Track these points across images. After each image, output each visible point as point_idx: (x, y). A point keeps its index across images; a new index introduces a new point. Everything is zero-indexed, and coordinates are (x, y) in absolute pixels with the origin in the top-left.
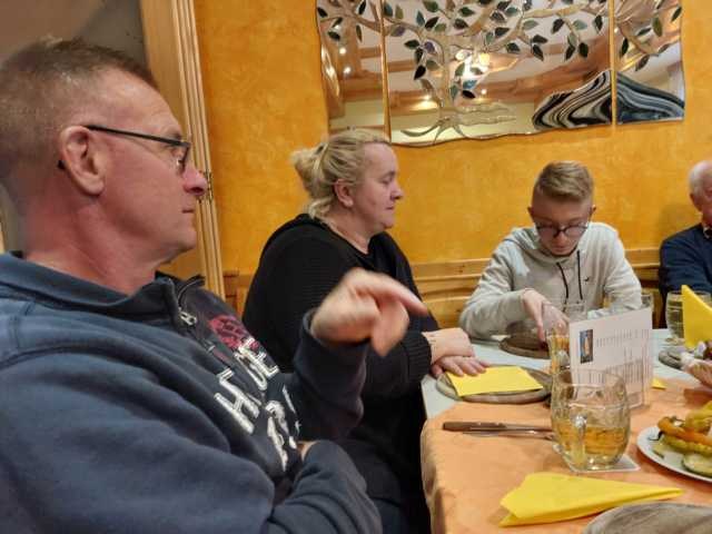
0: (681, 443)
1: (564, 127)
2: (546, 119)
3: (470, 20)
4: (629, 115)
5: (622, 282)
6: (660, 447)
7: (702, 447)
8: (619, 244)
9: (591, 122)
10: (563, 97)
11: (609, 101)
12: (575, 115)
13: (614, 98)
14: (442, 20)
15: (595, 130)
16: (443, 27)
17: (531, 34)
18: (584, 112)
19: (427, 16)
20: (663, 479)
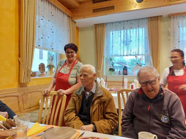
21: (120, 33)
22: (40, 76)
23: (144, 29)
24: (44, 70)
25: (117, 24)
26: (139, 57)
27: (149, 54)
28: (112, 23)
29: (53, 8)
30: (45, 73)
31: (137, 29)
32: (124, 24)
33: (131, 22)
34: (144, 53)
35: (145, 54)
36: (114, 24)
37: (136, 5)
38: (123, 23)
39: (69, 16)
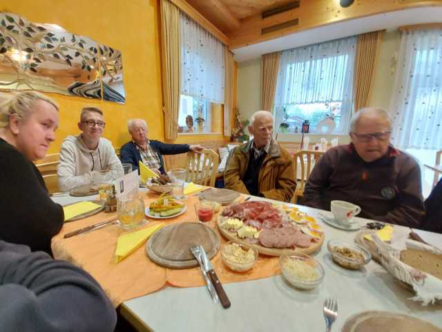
0: (158, 210)
1: (83, 96)
2: (74, 90)
3: (32, 35)
4: (107, 98)
5: (114, 161)
6: (152, 213)
7: (164, 209)
8: (112, 147)
9: (94, 97)
10: (82, 84)
11: (100, 91)
12: (87, 93)
13: (102, 90)
14: (16, 28)
15: (96, 100)
16: (18, 32)
17: (66, 53)
18: (91, 92)
19: (8, 23)
20: (158, 222)
21: (304, 66)
22: (187, 132)
23: (347, 56)
24: (192, 125)
25: (300, 51)
26: (332, 105)
27: (351, 99)
28: (292, 50)
29: (202, 33)
30: (193, 128)
31: (335, 58)
32: (312, 49)
33: (326, 46)
34: (341, 99)
35: (343, 99)
36: (295, 52)
37: (339, 12)
38: (310, 48)
39: (224, 45)
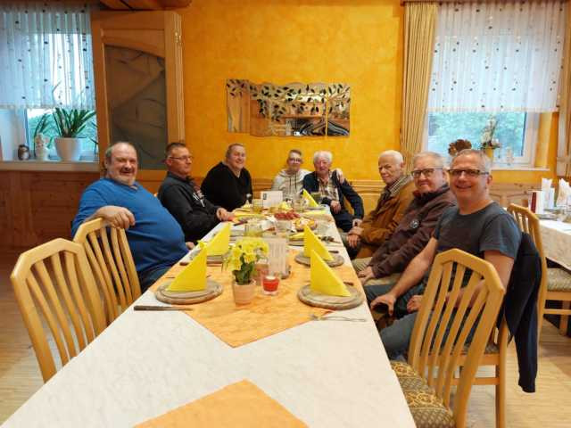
1: (310, 135)
3: (280, 94)
4: (331, 133)
9: (319, 134)
11: (324, 128)
12: (313, 132)
13: (326, 127)
15: (321, 137)
17: (300, 101)
18: (317, 131)
